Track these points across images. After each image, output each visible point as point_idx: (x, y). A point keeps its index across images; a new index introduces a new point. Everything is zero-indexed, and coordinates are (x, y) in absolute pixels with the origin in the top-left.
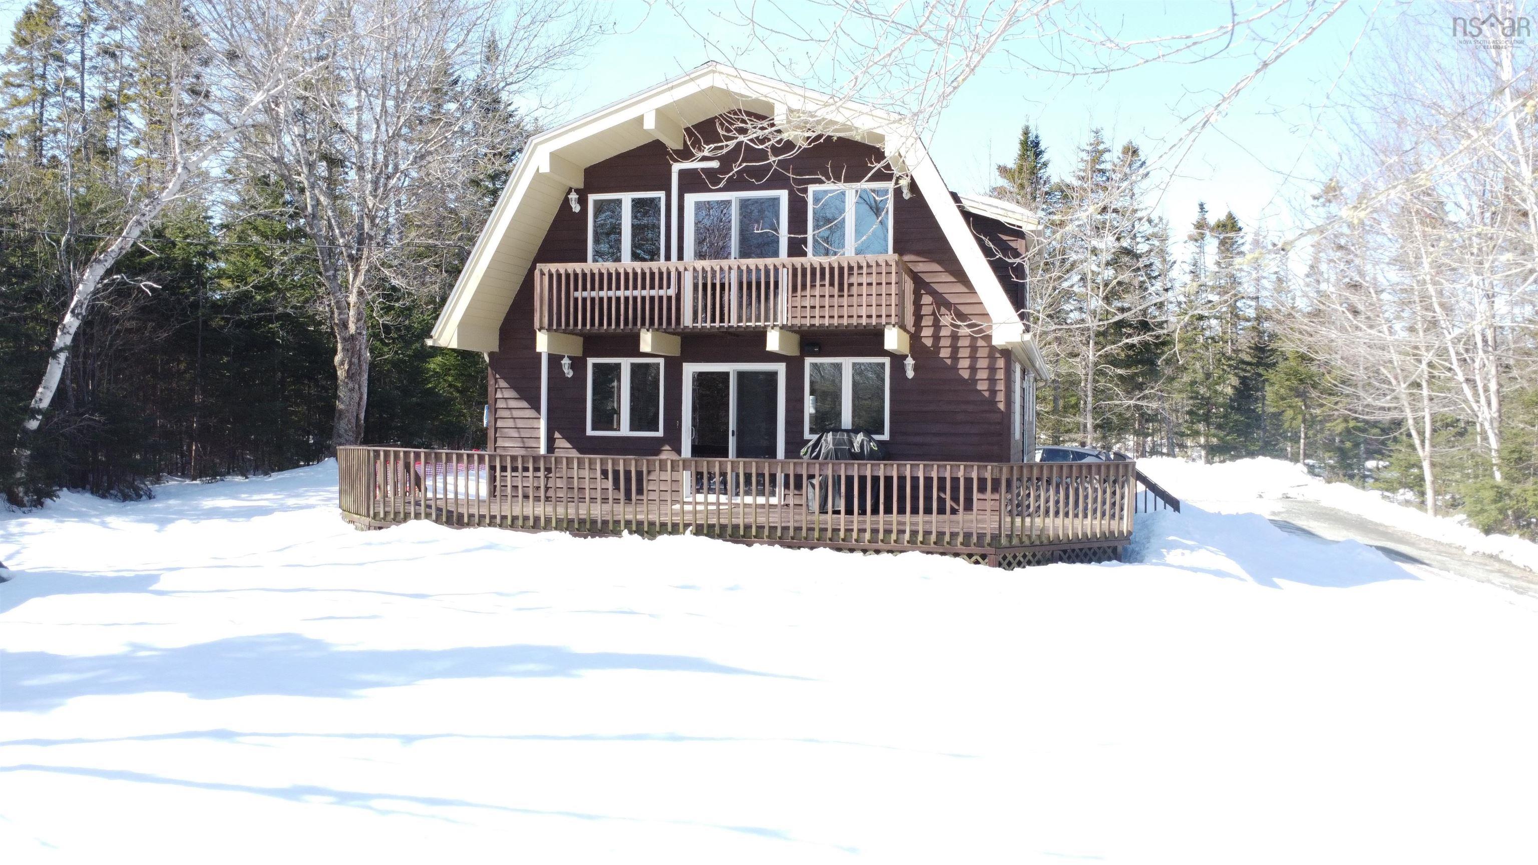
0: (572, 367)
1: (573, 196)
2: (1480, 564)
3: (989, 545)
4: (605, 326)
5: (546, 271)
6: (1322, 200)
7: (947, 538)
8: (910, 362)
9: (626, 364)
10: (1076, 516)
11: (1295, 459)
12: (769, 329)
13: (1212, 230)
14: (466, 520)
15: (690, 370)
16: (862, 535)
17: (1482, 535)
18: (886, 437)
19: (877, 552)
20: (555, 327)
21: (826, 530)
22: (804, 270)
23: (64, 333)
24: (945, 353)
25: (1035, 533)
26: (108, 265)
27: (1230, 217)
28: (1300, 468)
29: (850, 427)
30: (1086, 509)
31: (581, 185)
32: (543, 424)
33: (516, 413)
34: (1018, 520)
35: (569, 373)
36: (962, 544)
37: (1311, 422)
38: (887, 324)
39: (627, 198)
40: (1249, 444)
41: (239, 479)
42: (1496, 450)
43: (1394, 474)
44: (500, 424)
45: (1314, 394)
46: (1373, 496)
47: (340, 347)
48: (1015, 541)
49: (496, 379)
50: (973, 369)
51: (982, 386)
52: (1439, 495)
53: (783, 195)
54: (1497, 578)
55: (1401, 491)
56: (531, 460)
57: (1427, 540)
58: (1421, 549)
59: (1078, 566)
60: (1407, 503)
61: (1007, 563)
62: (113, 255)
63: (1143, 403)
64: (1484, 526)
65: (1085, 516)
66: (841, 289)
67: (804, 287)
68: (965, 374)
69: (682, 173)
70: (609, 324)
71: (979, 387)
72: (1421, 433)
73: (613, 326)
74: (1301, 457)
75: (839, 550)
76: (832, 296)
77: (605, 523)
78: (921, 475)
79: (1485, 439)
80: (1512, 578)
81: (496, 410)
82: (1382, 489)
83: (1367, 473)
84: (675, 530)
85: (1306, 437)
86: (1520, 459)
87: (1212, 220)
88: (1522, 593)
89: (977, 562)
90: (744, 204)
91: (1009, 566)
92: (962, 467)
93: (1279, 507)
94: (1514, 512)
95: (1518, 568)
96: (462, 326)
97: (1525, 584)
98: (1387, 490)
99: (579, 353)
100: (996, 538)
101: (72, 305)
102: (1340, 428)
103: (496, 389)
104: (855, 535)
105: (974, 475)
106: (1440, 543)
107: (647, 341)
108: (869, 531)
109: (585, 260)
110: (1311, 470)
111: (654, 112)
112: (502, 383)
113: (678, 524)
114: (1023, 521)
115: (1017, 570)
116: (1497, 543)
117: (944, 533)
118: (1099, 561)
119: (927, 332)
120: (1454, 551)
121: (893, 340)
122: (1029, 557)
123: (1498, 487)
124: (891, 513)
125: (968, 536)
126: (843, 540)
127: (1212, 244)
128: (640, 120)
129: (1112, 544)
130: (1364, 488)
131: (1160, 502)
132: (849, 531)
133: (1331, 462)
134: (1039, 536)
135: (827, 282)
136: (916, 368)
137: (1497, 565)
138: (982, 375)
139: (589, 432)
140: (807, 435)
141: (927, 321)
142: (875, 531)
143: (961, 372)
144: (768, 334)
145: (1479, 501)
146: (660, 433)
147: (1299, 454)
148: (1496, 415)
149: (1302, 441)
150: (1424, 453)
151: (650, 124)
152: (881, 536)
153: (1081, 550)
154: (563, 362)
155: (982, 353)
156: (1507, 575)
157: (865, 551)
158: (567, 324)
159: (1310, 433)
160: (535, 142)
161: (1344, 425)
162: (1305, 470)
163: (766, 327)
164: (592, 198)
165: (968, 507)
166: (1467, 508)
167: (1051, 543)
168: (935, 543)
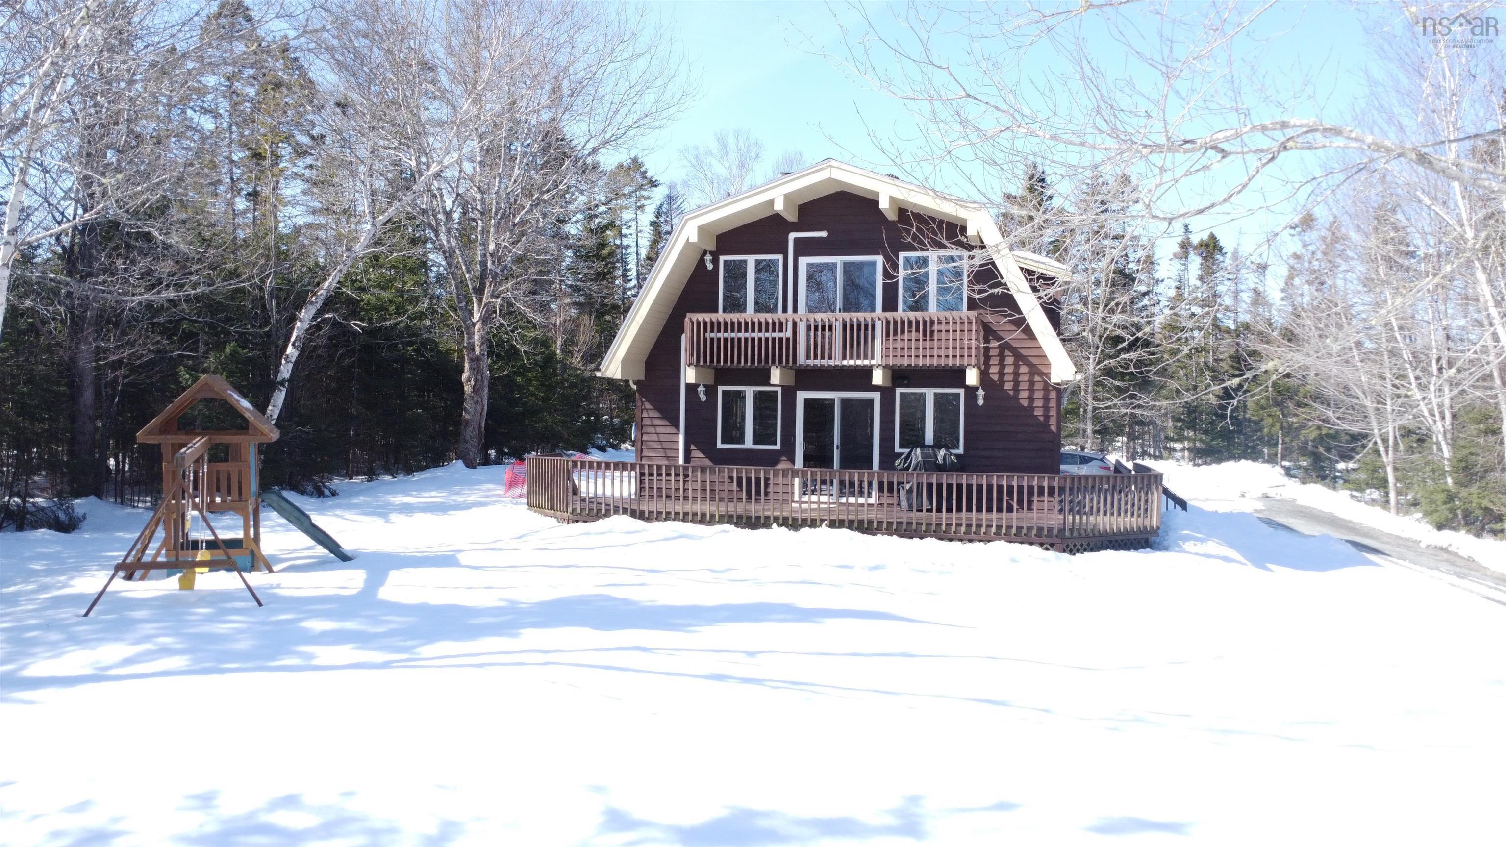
0: (706, 393)
1: (708, 258)
2: (1431, 555)
3: (1056, 536)
4: (742, 364)
5: (695, 320)
6: (1298, 230)
7: (1024, 531)
8: (981, 393)
9: (750, 391)
10: (1112, 514)
11: (1272, 460)
12: (874, 368)
13: (1195, 248)
14: (646, 515)
15: (802, 396)
16: (958, 528)
17: (1435, 531)
18: (961, 451)
19: (971, 541)
20: (701, 363)
21: (931, 524)
22: (895, 322)
23: (287, 362)
24: (1008, 386)
25: (1090, 527)
26: (318, 306)
27: (1212, 237)
28: (1278, 469)
29: (932, 443)
30: (1119, 509)
31: (713, 248)
32: (681, 438)
33: (659, 430)
34: (1078, 517)
35: (703, 398)
36: (1036, 535)
37: (1288, 430)
38: (969, 365)
39: (751, 260)
40: (1231, 448)
41: (388, 478)
42: (1448, 460)
43: (1363, 476)
44: (645, 438)
45: (1291, 405)
46: (1343, 495)
47: (467, 366)
48: (1075, 534)
49: (642, 402)
50: (1031, 399)
51: (1038, 412)
52: (1401, 495)
53: (879, 259)
54: (1444, 566)
55: (1368, 491)
56: (673, 469)
57: (1389, 535)
58: (1383, 543)
59: (1122, 553)
60: (1373, 502)
61: (1072, 549)
62: (322, 297)
63: (1136, 411)
64: (1437, 523)
65: (1119, 514)
66: (925, 335)
67: (895, 334)
68: (1025, 403)
69: (797, 240)
70: (746, 361)
71: (1036, 413)
72: (1385, 441)
73: (749, 364)
74: (1279, 460)
75: (941, 539)
76: (917, 340)
77: (758, 518)
78: (1004, 483)
79: (1440, 449)
80: (1457, 566)
81: (642, 426)
82: (1351, 490)
83: (1338, 474)
84: (813, 524)
85: (1284, 443)
86: (1467, 467)
87: (1195, 239)
88: (1463, 578)
89: (1047, 549)
90: (846, 265)
91: (1072, 552)
92: (1036, 478)
93: (1260, 506)
94: (1462, 511)
95: (1464, 558)
96: (624, 361)
97: (1466, 571)
98: (1356, 490)
99: (711, 382)
100: (1062, 531)
101: (293, 339)
102: (1314, 434)
103: (642, 410)
104: (953, 528)
105: (1045, 484)
106: (1401, 538)
107: (776, 375)
108: (964, 525)
109: (717, 311)
110: (1288, 472)
111: (782, 198)
112: (648, 405)
113: (816, 520)
114: (1081, 518)
115: (1078, 555)
116: (1447, 538)
117: (1022, 528)
118: (1136, 549)
119: (994, 370)
120: (1410, 544)
121: (972, 377)
122: (1085, 546)
123: (1448, 491)
124: (961, 511)
125: (1040, 529)
126: (944, 532)
127: (1195, 262)
128: (771, 202)
129: (1145, 536)
130: (1334, 488)
131: (1171, 503)
132: (949, 525)
133: (1305, 463)
134: (1092, 530)
135: (914, 329)
136: (985, 398)
137: (1446, 556)
138: (1038, 403)
139: (720, 445)
140: (897, 450)
141: (994, 361)
142: (969, 526)
143: (1021, 401)
144: (874, 371)
145: (1432, 502)
146: (778, 447)
147: (1276, 455)
148: (1449, 428)
149: (1280, 446)
150: (1388, 459)
151: (779, 206)
152: (974, 529)
153: (1122, 541)
154: (699, 389)
155: (1038, 386)
156: (1453, 564)
157: (961, 540)
158: (712, 361)
159: (1287, 439)
160: (686, 218)
161: (1318, 432)
162: (1283, 472)
163: (872, 366)
164: (722, 258)
165: (1030, 509)
166: (1423, 508)
167: (1101, 535)
168: (1015, 535)
